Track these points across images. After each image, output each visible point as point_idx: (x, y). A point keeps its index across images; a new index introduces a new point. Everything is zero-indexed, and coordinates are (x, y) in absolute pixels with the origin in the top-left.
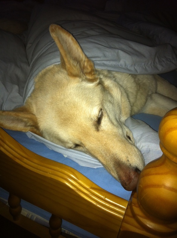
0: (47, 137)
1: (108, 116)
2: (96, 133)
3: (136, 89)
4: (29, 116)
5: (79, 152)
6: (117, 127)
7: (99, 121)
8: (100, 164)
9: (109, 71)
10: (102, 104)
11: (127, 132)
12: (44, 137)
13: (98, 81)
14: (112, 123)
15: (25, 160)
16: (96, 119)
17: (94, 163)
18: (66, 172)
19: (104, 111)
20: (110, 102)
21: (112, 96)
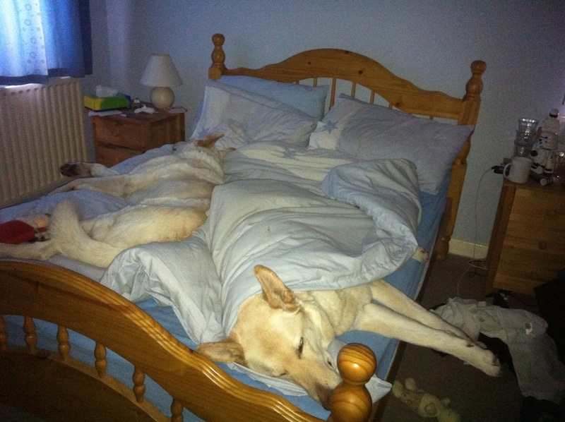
0: (251, 366)
1: (309, 344)
2: (298, 361)
3: (341, 307)
4: (235, 346)
5: (283, 381)
6: (318, 354)
7: (300, 349)
8: (305, 392)
9: (309, 293)
10: (303, 331)
11: (328, 359)
12: (248, 368)
13: (299, 309)
14: (312, 349)
15: (236, 391)
16: (298, 348)
17: (297, 391)
18: (273, 399)
19: (305, 340)
20: (310, 329)
21: (312, 322)
